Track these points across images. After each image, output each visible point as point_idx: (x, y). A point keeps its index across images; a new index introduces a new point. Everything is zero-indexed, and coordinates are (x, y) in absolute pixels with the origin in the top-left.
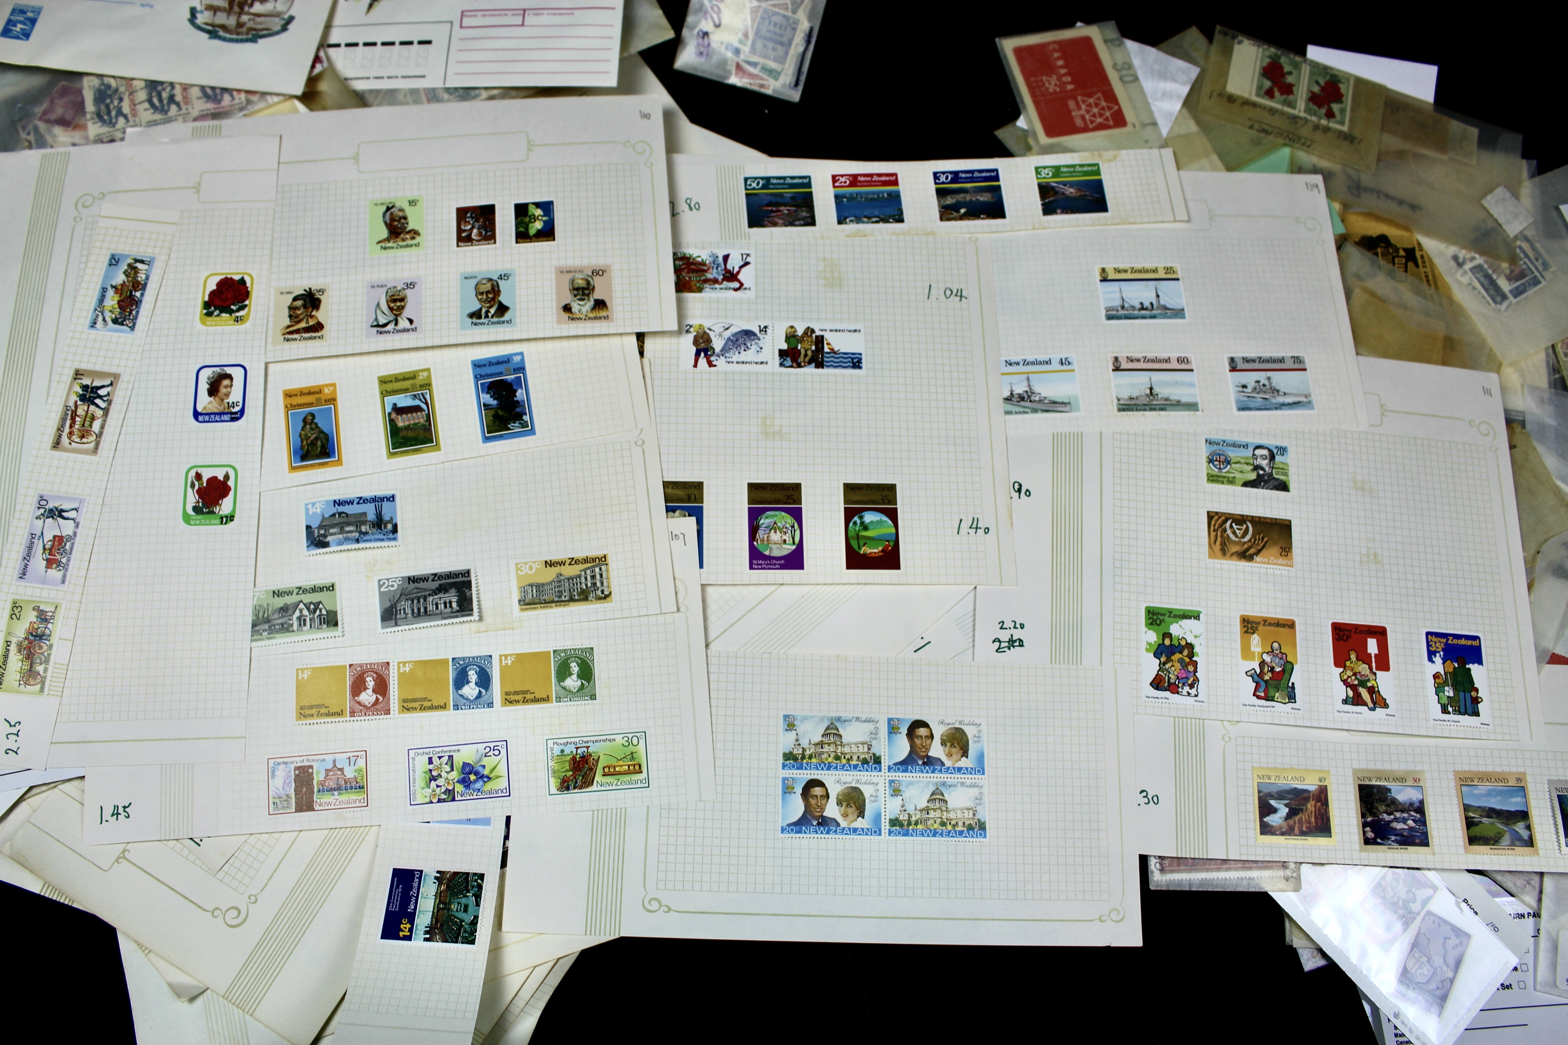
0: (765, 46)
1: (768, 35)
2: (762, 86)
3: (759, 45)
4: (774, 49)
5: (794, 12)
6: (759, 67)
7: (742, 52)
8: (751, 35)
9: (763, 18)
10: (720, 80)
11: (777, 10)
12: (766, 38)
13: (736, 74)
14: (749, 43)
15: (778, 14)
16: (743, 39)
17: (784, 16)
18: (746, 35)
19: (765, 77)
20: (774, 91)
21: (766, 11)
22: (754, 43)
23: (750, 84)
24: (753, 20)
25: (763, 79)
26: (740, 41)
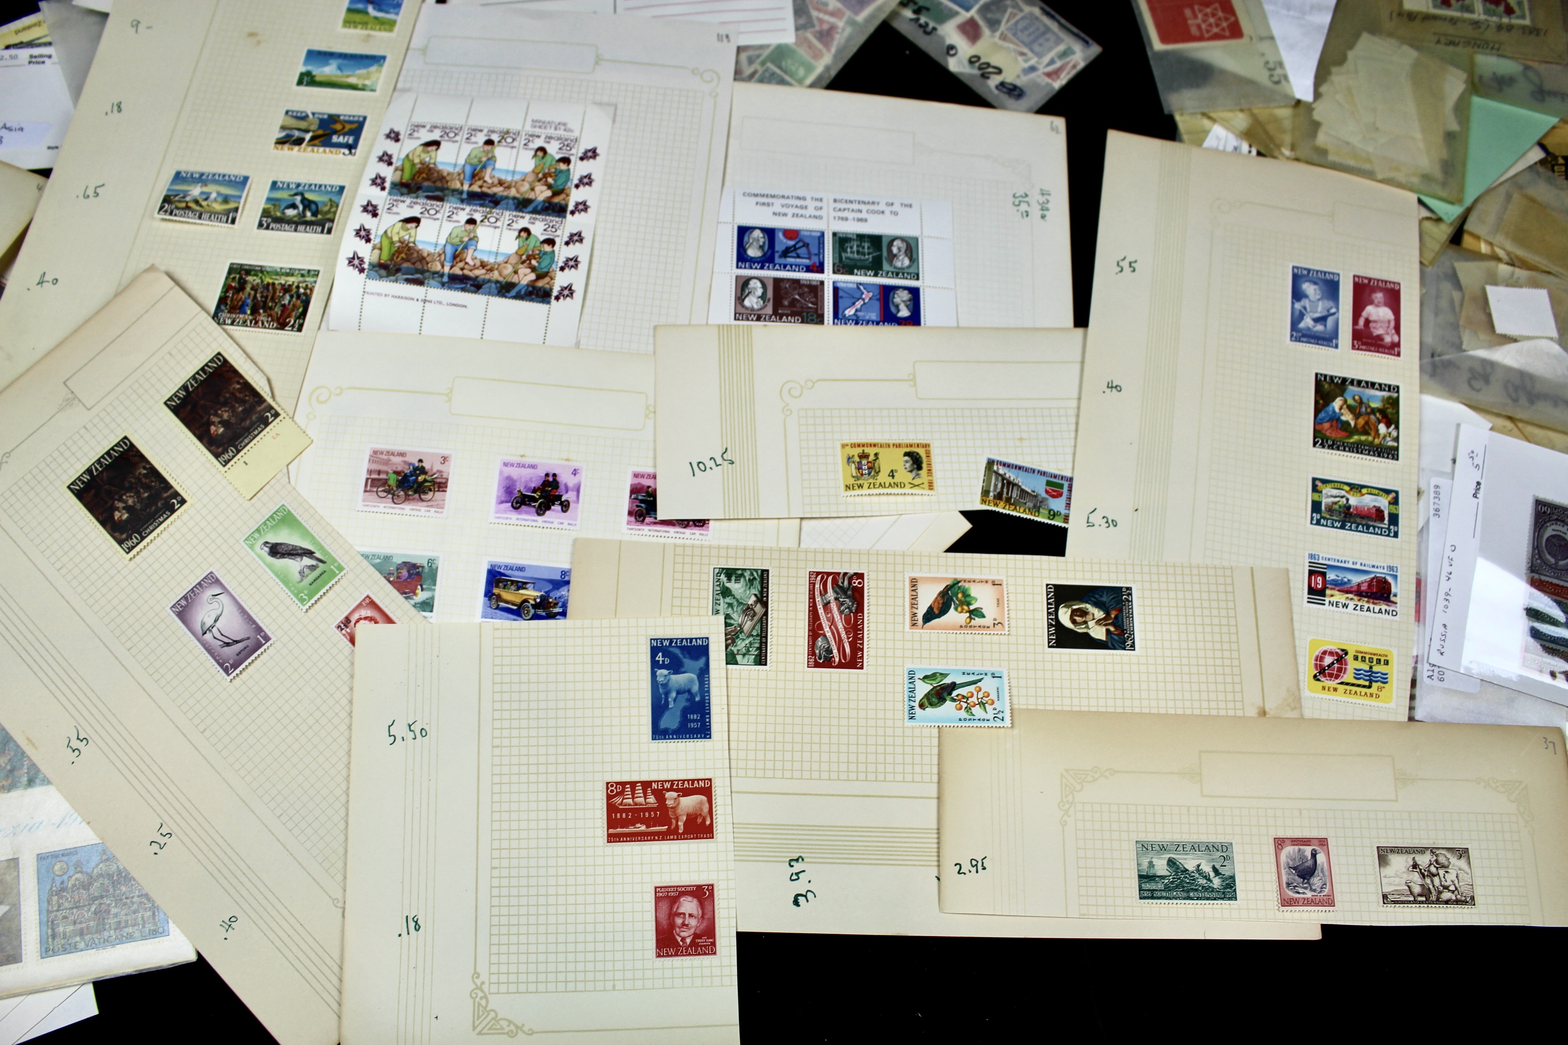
0: (1041, 45)
1: (1032, 38)
2: (1074, 67)
3: (1036, 48)
4: (1047, 40)
5: (1021, 10)
6: (1056, 59)
7: (1036, 65)
8: (1025, 50)
9: (1015, 35)
10: (1050, 95)
11: (1012, 22)
12: (1033, 42)
13: (1053, 80)
14: (1030, 54)
15: (1017, 22)
16: (1024, 58)
17: (1022, 18)
18: (1022, 54)
19: (1068, 59)
20: (1084, 60)
21: (1009, 29)
22: (1032, 51)
23: (1068, 73)
24: (1011, 42)
25: (1068, 63)
26: (1026, 61)
